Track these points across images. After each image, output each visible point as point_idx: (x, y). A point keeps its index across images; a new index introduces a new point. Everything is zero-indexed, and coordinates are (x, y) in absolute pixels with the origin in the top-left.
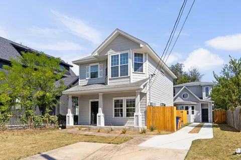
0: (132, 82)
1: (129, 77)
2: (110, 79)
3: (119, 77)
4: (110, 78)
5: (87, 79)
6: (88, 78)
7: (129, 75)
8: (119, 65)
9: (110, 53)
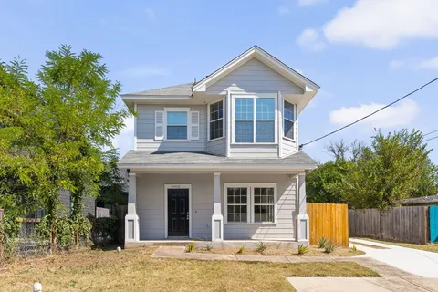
0: (282, 156)
1: (277, 146)
2: (232, 146)
3: (255, 143)
4: (233, 142)
5: (156, 138)
6: (161, 138)
7: (276, 142)
8: (255, 120)
9: (233, 93)
